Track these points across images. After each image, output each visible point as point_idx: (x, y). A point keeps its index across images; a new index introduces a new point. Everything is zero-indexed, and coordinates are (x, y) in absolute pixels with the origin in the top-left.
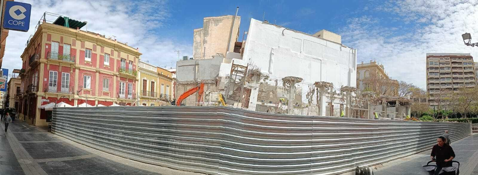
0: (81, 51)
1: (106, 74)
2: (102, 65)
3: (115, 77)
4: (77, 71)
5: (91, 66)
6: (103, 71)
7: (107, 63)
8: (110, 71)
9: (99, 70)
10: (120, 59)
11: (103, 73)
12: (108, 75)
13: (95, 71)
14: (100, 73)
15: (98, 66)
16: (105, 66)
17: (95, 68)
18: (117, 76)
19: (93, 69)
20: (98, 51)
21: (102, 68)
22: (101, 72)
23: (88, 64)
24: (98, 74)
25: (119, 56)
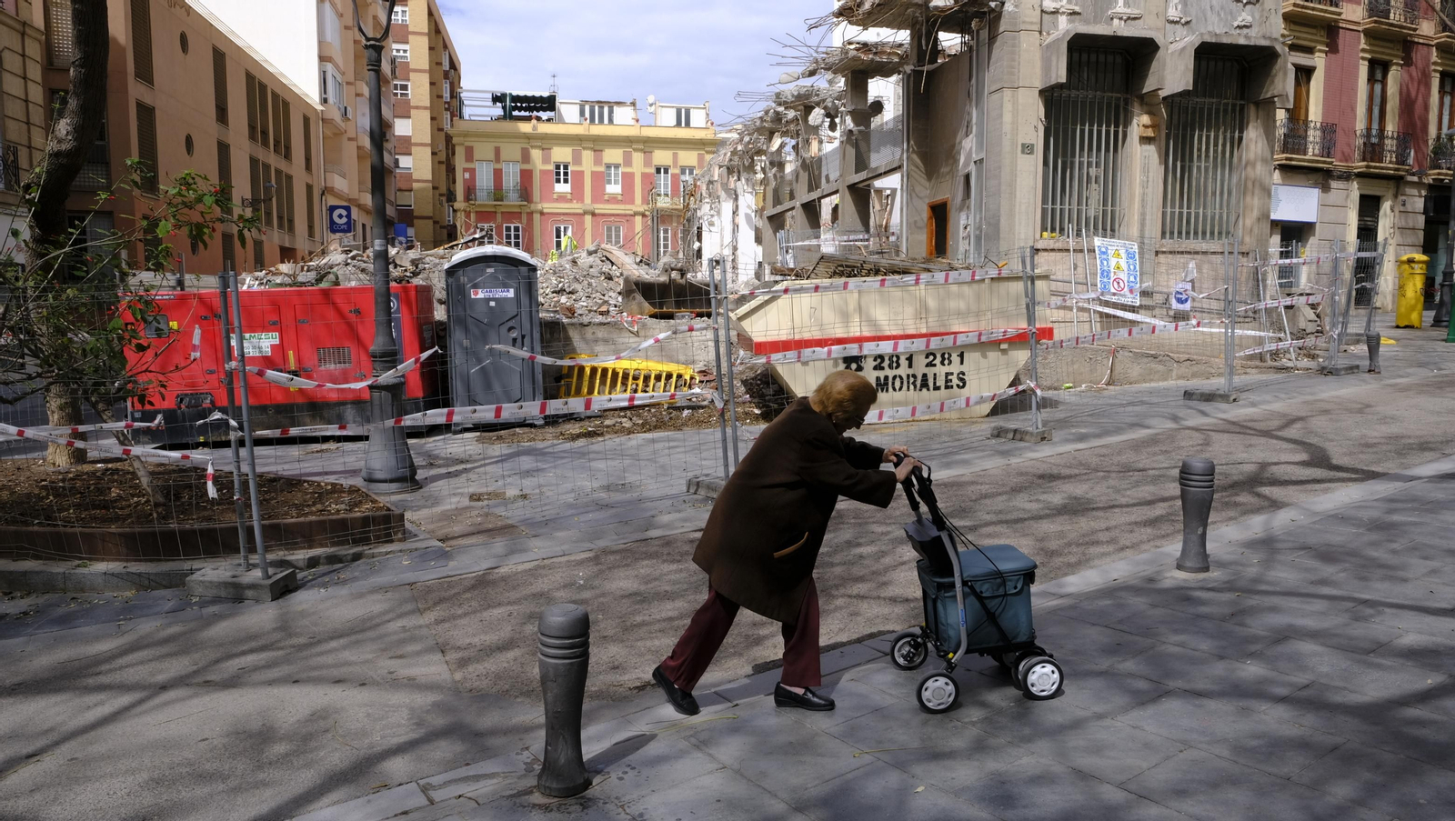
0: (543, 172)
1: (613, 215)
2: (598, 194)
3: (638, 219)
4: (537, 217)
5: (571, 201)
6: (601, 208)
7: (614, 189)
8: (622, 207)
9: (590, 208)
10: (653, 170)
11: (603, 215)
12: (618, 215)
13: (581, 211)
14: (593, 214)
15: (588, 199)
16: (606, 197)
17: (579, 205)
18: (644, 215)
19: (576, 207)
20: (588, 163)
21: (601, 203)
22: (597, 211)
23: (562, 198)
24: (588, 218)
25: (647, 163)
